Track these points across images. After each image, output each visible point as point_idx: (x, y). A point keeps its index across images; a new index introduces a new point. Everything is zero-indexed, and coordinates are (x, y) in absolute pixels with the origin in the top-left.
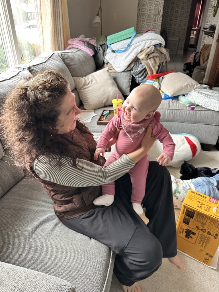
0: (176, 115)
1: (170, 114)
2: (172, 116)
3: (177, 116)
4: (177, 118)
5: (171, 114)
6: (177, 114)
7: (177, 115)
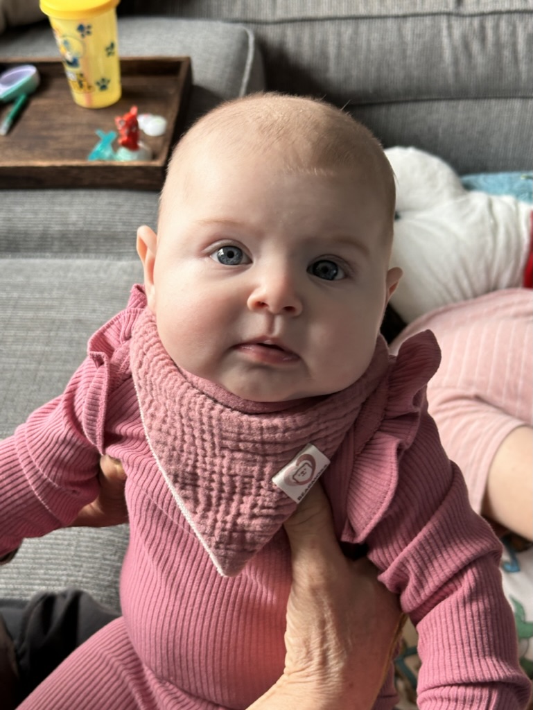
0: (507, 53)
1: (466, 45)
2: (479, 60)
3: (516, 59)
4: (519, 73)
5: (475, 47)
6: (514, 45)
7: (515, 52)
